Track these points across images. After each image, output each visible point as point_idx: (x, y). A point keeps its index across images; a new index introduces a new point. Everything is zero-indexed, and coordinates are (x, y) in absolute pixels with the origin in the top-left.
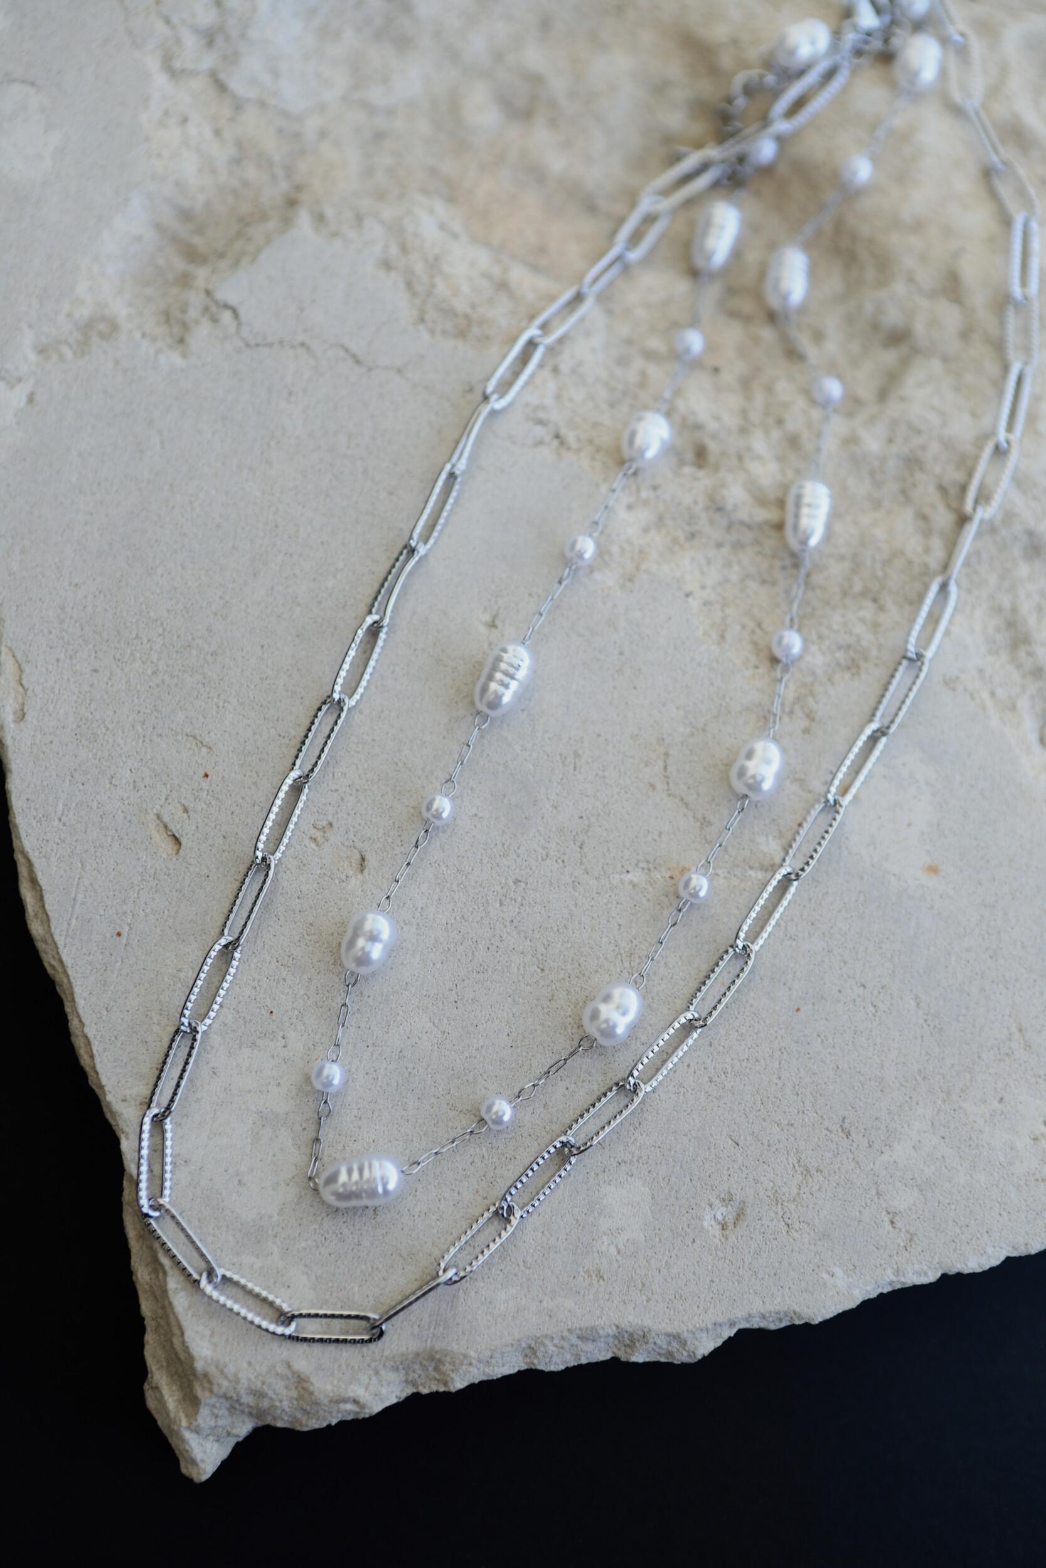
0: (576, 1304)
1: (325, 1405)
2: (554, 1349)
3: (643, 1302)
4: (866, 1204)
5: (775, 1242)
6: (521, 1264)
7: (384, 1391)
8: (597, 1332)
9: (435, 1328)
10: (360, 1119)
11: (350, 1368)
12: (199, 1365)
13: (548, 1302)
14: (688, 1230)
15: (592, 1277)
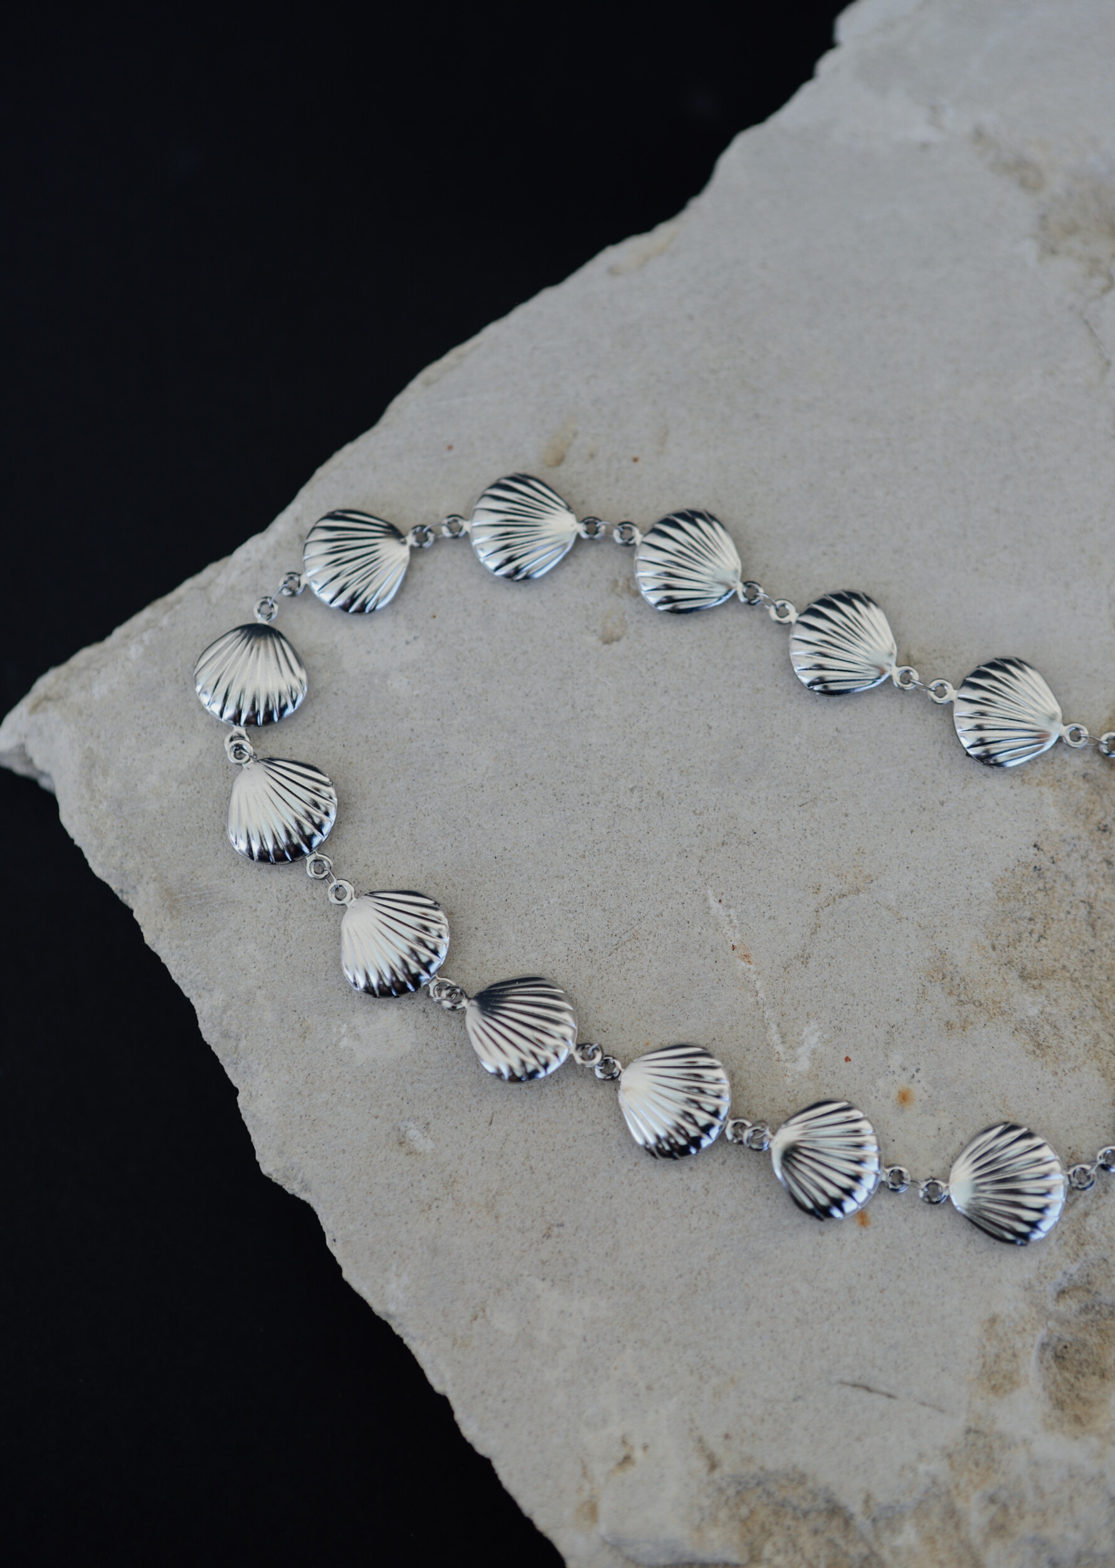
4: (484, 1282)
10: (367, 742)
15: (302, 1028)
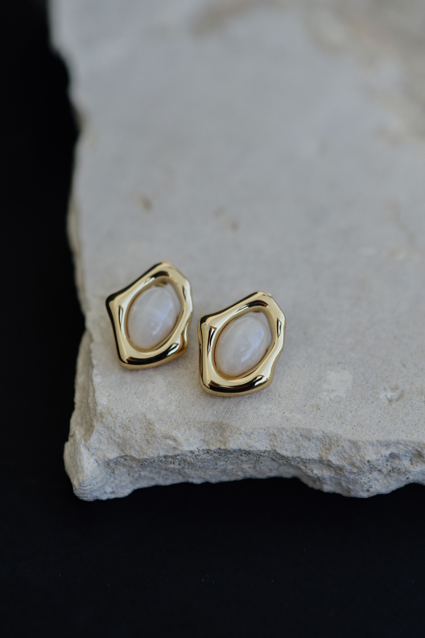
0: (303, 417)
1: (159, 438)
2: (287, 438)
3: (339, 423)
5: (418, 411)
6: (277, 396)
7: (191, 439)
8: (311, 433)
9: (225, 414)
11: (176, 422)
12: (99, 408)
13: (288, 414)
14: (370, 398)
15: (314, 407)
